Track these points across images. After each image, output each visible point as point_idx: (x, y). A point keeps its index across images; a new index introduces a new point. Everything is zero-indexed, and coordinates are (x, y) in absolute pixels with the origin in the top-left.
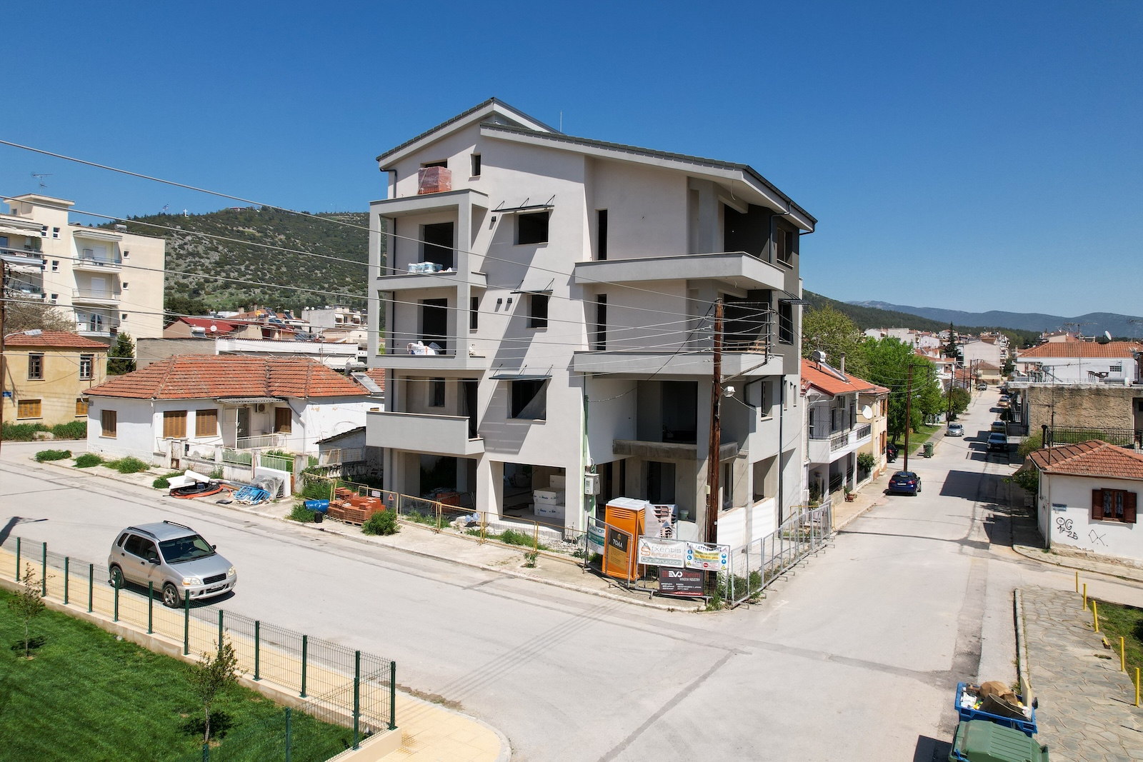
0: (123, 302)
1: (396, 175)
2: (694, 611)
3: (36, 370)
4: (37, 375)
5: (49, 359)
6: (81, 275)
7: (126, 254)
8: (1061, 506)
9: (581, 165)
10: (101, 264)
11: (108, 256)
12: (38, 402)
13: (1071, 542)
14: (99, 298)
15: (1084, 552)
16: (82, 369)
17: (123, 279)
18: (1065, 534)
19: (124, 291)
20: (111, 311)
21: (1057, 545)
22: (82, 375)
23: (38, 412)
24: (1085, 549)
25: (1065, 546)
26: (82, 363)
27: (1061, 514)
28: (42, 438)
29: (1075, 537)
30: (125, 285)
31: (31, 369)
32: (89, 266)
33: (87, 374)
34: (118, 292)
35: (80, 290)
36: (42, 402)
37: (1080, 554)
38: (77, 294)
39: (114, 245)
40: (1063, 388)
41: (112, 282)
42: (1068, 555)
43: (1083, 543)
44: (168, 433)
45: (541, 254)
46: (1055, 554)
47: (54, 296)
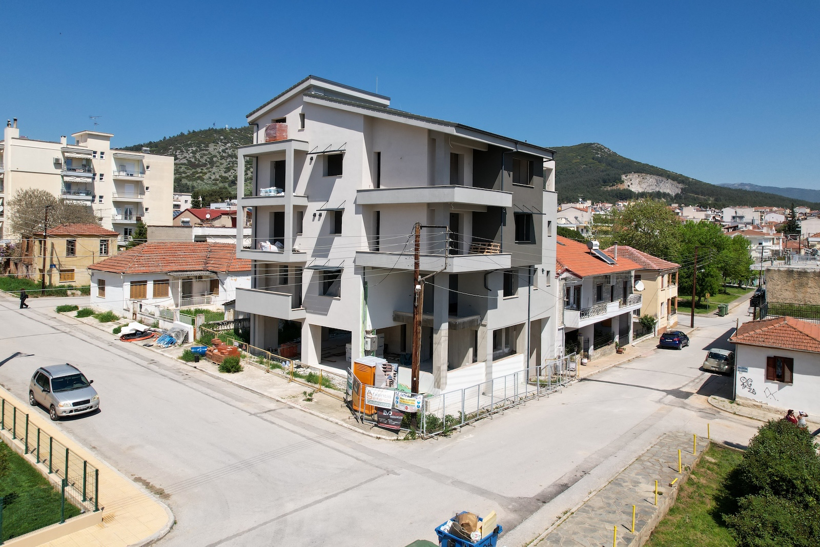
0: (146, 200)
1: (258, 127)
2: (394, 440)
3: (71, 250)
4: (72, 253)
5: (80, 243)
6: (119, 183)
7: (148, 167)
8: (744, 370)
9: (361, 122)
10: (132, 175)
11: (135, 169)
12: (73, 270)
13: (751, 396)
14: (130, 197)
15: (760, 404)
16: (101, 249)
17: (146, 185)
18: (747, 389)
19: (147, 193)
20: (138, 205)
21: (741, 398)
22: (101, 253)
23: (72, 277)
24: (761, 402)
25: (746, 399)
26: (101, 245)
27: (744, 374)
28: (73, 294)
29: (754, 392)
30: (147, 188)
31: (68, 249)
32: (123, 176)
33: (105, 252)
34: (143, 193)
35: (118, 192)
36: (75, 271)
37: (757, 406)
38: (116, 196)
39: (140, 162)
40: (793, 271)
41: (140, 187)
42: (748, 406)
43: (760, 398)
44: (133, 295)
45: (339, 182)
46: (738, 404)
47: (101, 197)
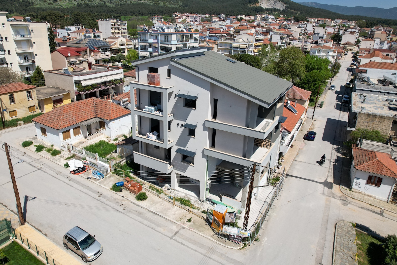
0: (35, 50)
1: (138, 69)
2: (239, 249)
3: (12, 100)
4: (13, 102)
5: (16, 95)
6: (17, 42)
7: (32, 31)
8: (358, 178)
9: (209, 85)
10: (24, 36)
11: (25, 33)
12: (16, 110)
13: (358, 189)
14: (25, 50)
15: (362, 192)
16: (28, 96)
17: (33, 41)
18: (357, 186)
19: (34, 45)
20: (31, 54)
21: (354, 189)
22: (28, 98)
23: (16, 114)
24: (362, 191)
25: (356, 189)
26: (28, 94)
27: (357, 181)
28: (20, 124)
29: (360, 187)
30: (34, 43)
31: (10, 100)
32: (19, 37)
33: (30, 98)
34: (32, 46)
35: (18, 48)
36: (17, 111)
37: (360, 193)
38: (17, 50)
39: (27, 27)
41: (30, 43)
42: (356, 192)
43: (362, 190)
44: (65, 138)
45: (193, 113)
46: (352, 191)
47: (9, 51)
